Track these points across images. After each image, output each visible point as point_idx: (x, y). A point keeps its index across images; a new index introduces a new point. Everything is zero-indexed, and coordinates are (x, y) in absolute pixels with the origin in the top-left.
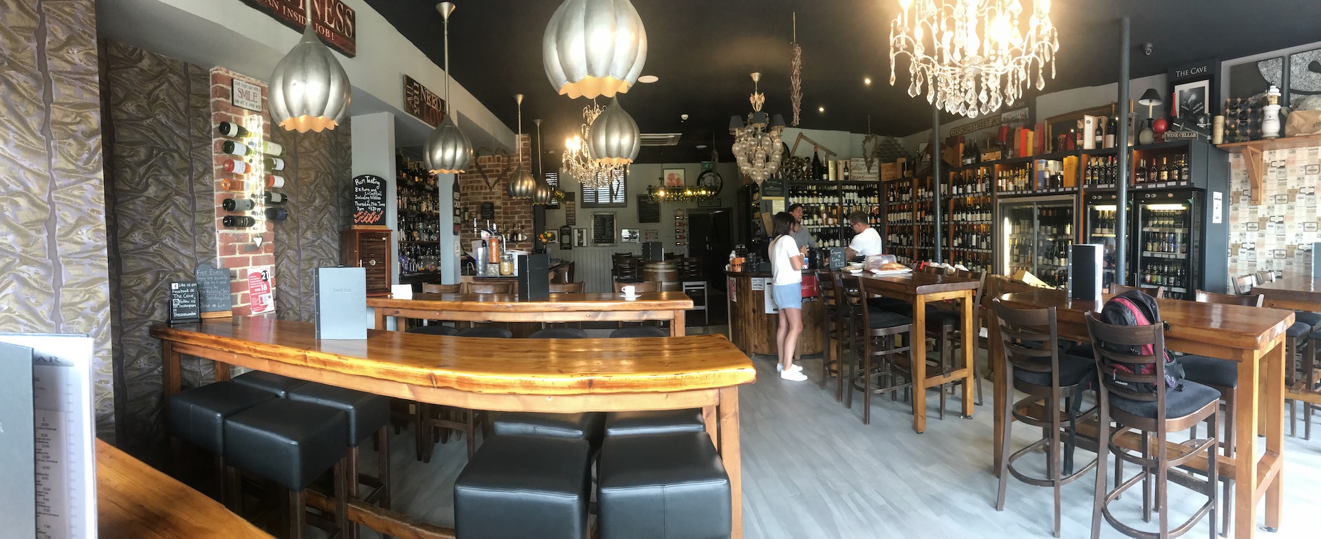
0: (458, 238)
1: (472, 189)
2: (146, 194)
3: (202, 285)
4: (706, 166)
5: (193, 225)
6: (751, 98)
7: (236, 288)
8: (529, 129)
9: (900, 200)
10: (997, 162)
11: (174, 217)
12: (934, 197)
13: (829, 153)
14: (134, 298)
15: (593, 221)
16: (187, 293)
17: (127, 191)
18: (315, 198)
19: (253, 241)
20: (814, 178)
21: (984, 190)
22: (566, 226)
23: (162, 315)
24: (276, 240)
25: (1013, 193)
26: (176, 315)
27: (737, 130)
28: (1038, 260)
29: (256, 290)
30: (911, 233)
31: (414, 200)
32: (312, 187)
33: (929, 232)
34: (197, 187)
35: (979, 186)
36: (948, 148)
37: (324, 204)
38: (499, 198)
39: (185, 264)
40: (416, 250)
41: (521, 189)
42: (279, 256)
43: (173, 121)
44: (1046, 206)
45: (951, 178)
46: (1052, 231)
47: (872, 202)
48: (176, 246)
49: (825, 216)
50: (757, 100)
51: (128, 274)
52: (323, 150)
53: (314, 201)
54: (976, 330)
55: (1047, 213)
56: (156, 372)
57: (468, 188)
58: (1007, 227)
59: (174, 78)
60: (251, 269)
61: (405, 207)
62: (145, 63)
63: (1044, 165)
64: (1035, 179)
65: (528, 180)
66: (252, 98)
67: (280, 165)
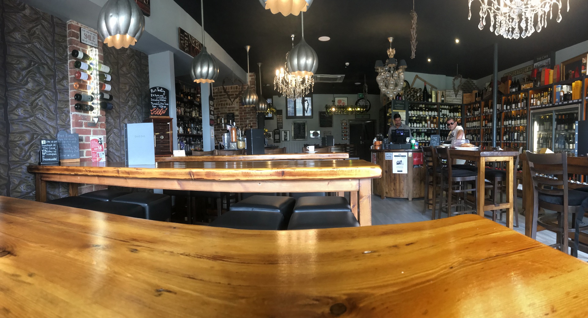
0: (213, 127)
1: (222, 105)
2: (26, 87)
3: (61, 143)
4: (361, 96)
5: (56, 108)
6: (388, 51)
7: (82, 147)
8: (254, 69)
9: (473, 115)
10: (531, 89)
11: (44, 102)
12: (493, 112)
13: (433, 87)
14: (17, 148)
15: (293, 126)
16: (51, 147)
17: (15, 84)
18: (129, 101)
19: (93, 120)
20: (424, 100)
21: (523, 106)
22: (278, 129)
23: (35, 160)
24: (107, 122)
25: (540, 106)
26: (44, 159)
27: (379, 69)
28: (555, 145)
29: (95, 149)
30: (479, 133)
31: (188, 110)
32: (127, 94)
33: (489, 132)
34: (58, 87)
35: (519, 104)
36: (502, 84)
37: (133, 105)
38: (237, 110)
39: (51, 131)
40: (190, 139)
41: (249, 100)
42: (108, 133)
43: (44, 47)
44: (561, 113)
45: (503, 101)
46: (564, 127)
47: (457, 116)
48: (45, 119)
49: (429, 122)
50: (391, 52)
51: (14, 133)
52: (133, 73)
53: (128, 102)
54: (515, 186)
55: (562, 117)
56: (31, 194)
57: (219, 105)
58: (536, 127)
59: (45, 24)
60: (92, 137)
61: (183, 114)
62: (27, 12)
63: (560, 88)
64: (554, 98)
65: (253, 95)
66: (92, 40)
67: (109, 78)
